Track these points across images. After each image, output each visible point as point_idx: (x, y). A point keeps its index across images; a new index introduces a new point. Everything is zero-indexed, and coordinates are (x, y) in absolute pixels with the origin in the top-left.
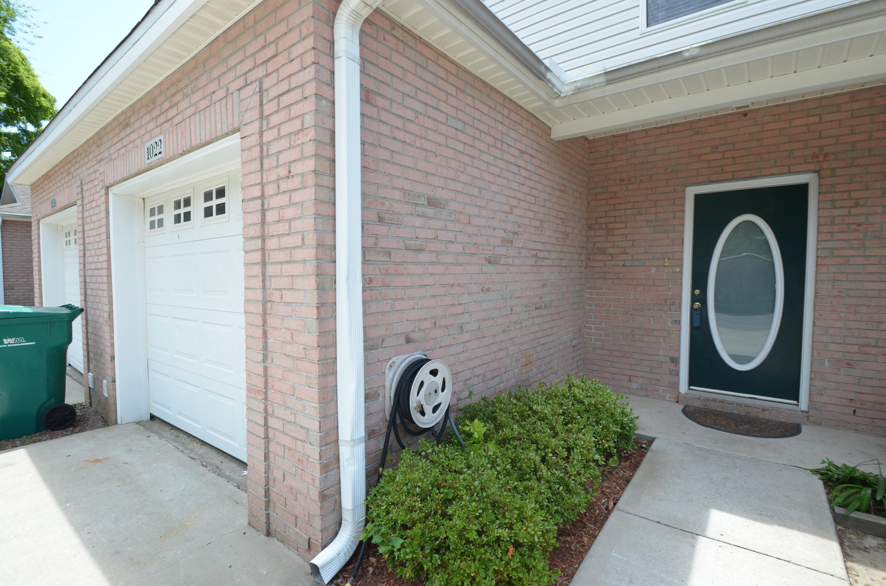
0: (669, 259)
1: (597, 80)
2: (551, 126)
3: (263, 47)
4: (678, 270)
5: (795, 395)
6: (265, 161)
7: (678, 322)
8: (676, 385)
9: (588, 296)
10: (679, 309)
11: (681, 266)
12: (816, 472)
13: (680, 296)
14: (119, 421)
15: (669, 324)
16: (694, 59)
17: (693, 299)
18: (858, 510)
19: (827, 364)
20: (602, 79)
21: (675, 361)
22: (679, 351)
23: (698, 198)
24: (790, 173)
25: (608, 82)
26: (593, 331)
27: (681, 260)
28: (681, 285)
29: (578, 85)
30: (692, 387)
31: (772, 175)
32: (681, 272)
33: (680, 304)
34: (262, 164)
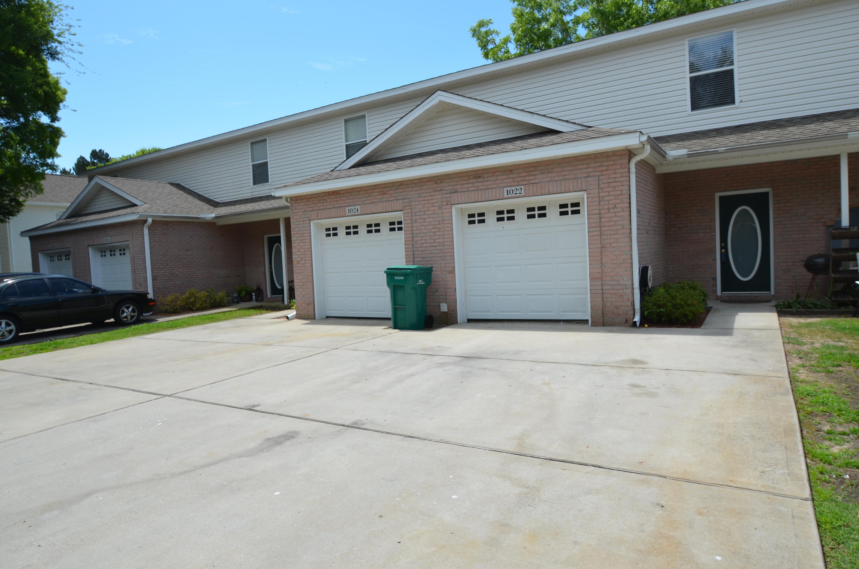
0: (709, 229)
1: (684, 156)
2: (655, 167)
3: (599, 166)
4: (714, 234)
5: (769, 290)
6: (601, 202)
7: (715, 260)
8: (715, 291)
9: (668, 250)
10: (715, 254)
11: (715, 232)
12: (774, 306)
13: (715, 247)
14: (459, 322)
15: (711, 261)
16: (722, 153)
17: (722, 248)
18: (785, 308)
19: (780, 272)
20: (686, 156)
21: (715, 279)
22: (716, 274)
23: (721, 198)
24: (760, 187)
25: (688, 157)
26: (671, 269)
27: (715, 229)
28: (715, 241)
29: (676, 157)
30: (723, 293)
31: (753, 188)
32: (715, 235)
33: (715, 251)
34: (600, 203)
